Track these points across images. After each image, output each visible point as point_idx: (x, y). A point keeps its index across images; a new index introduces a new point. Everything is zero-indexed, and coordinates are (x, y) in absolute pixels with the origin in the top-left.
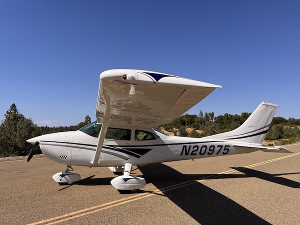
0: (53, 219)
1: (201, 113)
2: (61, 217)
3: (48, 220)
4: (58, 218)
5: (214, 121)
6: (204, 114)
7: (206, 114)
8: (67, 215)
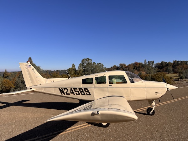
0: (43, 136)
1: (145, 61)
2: (48, 135)
3: (40, 137)
4: (46, 135)
5: (154, 66)
6: (147, 62)
7: (149, 62)
8: (51, 134)
